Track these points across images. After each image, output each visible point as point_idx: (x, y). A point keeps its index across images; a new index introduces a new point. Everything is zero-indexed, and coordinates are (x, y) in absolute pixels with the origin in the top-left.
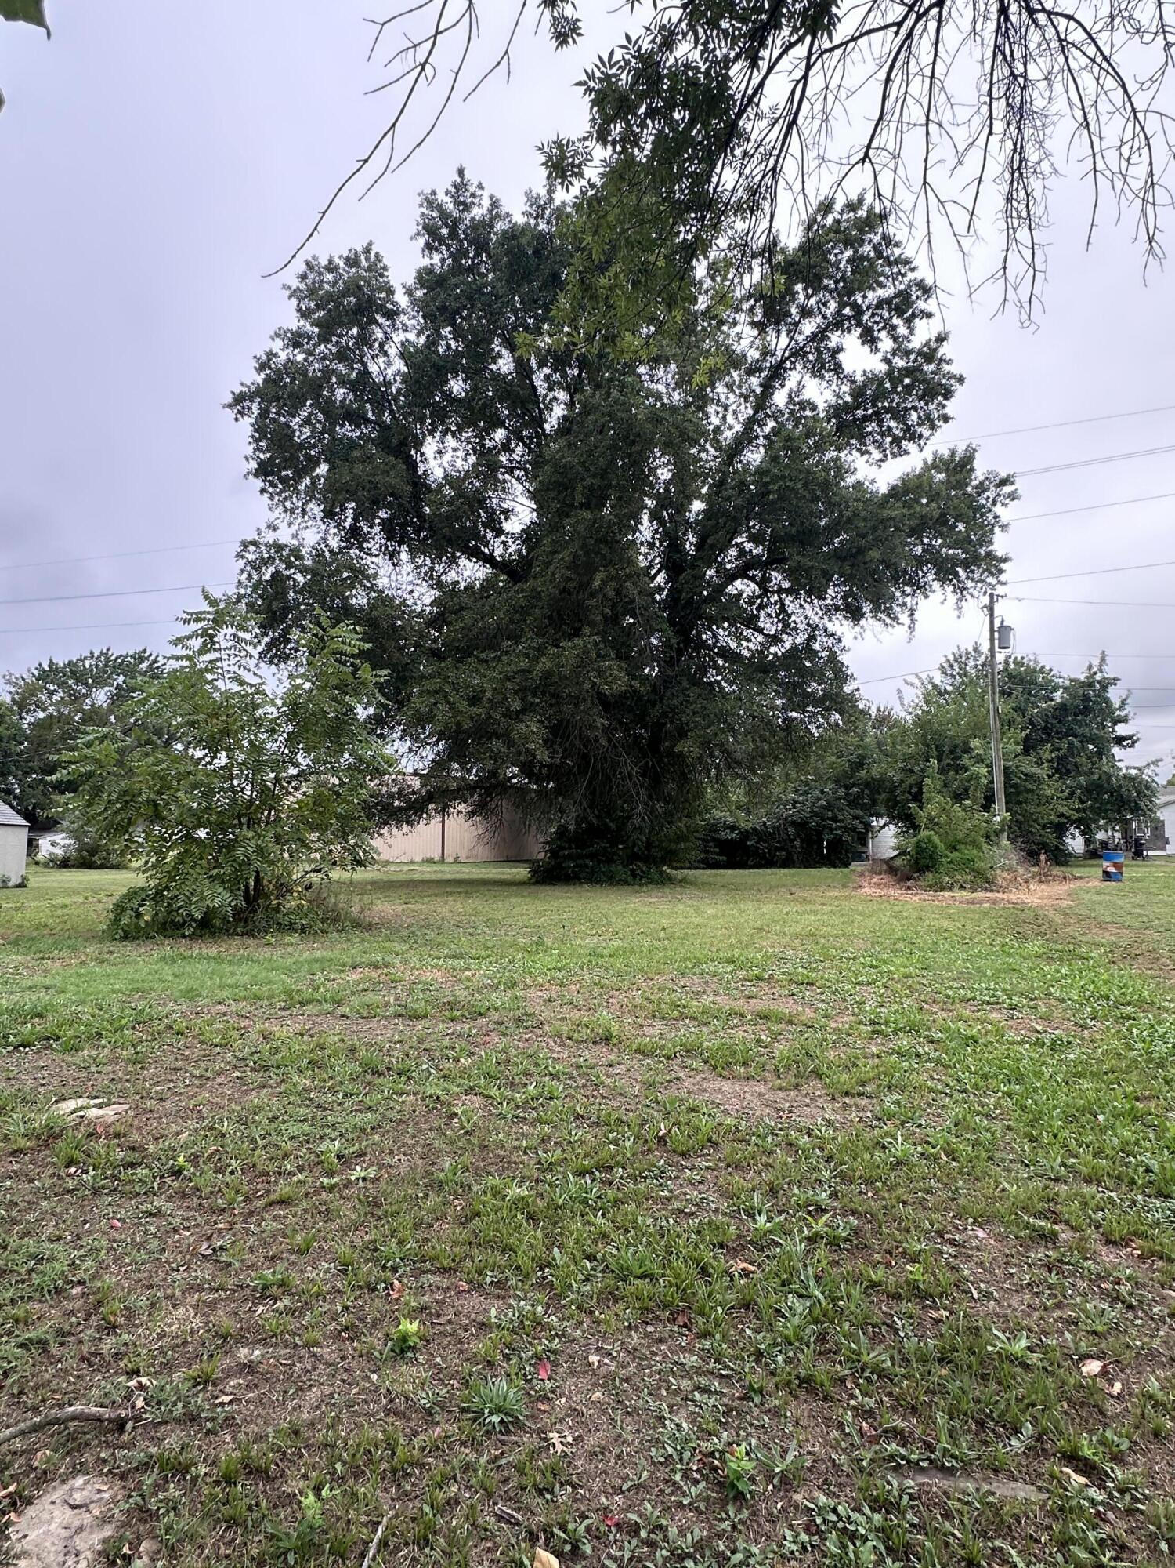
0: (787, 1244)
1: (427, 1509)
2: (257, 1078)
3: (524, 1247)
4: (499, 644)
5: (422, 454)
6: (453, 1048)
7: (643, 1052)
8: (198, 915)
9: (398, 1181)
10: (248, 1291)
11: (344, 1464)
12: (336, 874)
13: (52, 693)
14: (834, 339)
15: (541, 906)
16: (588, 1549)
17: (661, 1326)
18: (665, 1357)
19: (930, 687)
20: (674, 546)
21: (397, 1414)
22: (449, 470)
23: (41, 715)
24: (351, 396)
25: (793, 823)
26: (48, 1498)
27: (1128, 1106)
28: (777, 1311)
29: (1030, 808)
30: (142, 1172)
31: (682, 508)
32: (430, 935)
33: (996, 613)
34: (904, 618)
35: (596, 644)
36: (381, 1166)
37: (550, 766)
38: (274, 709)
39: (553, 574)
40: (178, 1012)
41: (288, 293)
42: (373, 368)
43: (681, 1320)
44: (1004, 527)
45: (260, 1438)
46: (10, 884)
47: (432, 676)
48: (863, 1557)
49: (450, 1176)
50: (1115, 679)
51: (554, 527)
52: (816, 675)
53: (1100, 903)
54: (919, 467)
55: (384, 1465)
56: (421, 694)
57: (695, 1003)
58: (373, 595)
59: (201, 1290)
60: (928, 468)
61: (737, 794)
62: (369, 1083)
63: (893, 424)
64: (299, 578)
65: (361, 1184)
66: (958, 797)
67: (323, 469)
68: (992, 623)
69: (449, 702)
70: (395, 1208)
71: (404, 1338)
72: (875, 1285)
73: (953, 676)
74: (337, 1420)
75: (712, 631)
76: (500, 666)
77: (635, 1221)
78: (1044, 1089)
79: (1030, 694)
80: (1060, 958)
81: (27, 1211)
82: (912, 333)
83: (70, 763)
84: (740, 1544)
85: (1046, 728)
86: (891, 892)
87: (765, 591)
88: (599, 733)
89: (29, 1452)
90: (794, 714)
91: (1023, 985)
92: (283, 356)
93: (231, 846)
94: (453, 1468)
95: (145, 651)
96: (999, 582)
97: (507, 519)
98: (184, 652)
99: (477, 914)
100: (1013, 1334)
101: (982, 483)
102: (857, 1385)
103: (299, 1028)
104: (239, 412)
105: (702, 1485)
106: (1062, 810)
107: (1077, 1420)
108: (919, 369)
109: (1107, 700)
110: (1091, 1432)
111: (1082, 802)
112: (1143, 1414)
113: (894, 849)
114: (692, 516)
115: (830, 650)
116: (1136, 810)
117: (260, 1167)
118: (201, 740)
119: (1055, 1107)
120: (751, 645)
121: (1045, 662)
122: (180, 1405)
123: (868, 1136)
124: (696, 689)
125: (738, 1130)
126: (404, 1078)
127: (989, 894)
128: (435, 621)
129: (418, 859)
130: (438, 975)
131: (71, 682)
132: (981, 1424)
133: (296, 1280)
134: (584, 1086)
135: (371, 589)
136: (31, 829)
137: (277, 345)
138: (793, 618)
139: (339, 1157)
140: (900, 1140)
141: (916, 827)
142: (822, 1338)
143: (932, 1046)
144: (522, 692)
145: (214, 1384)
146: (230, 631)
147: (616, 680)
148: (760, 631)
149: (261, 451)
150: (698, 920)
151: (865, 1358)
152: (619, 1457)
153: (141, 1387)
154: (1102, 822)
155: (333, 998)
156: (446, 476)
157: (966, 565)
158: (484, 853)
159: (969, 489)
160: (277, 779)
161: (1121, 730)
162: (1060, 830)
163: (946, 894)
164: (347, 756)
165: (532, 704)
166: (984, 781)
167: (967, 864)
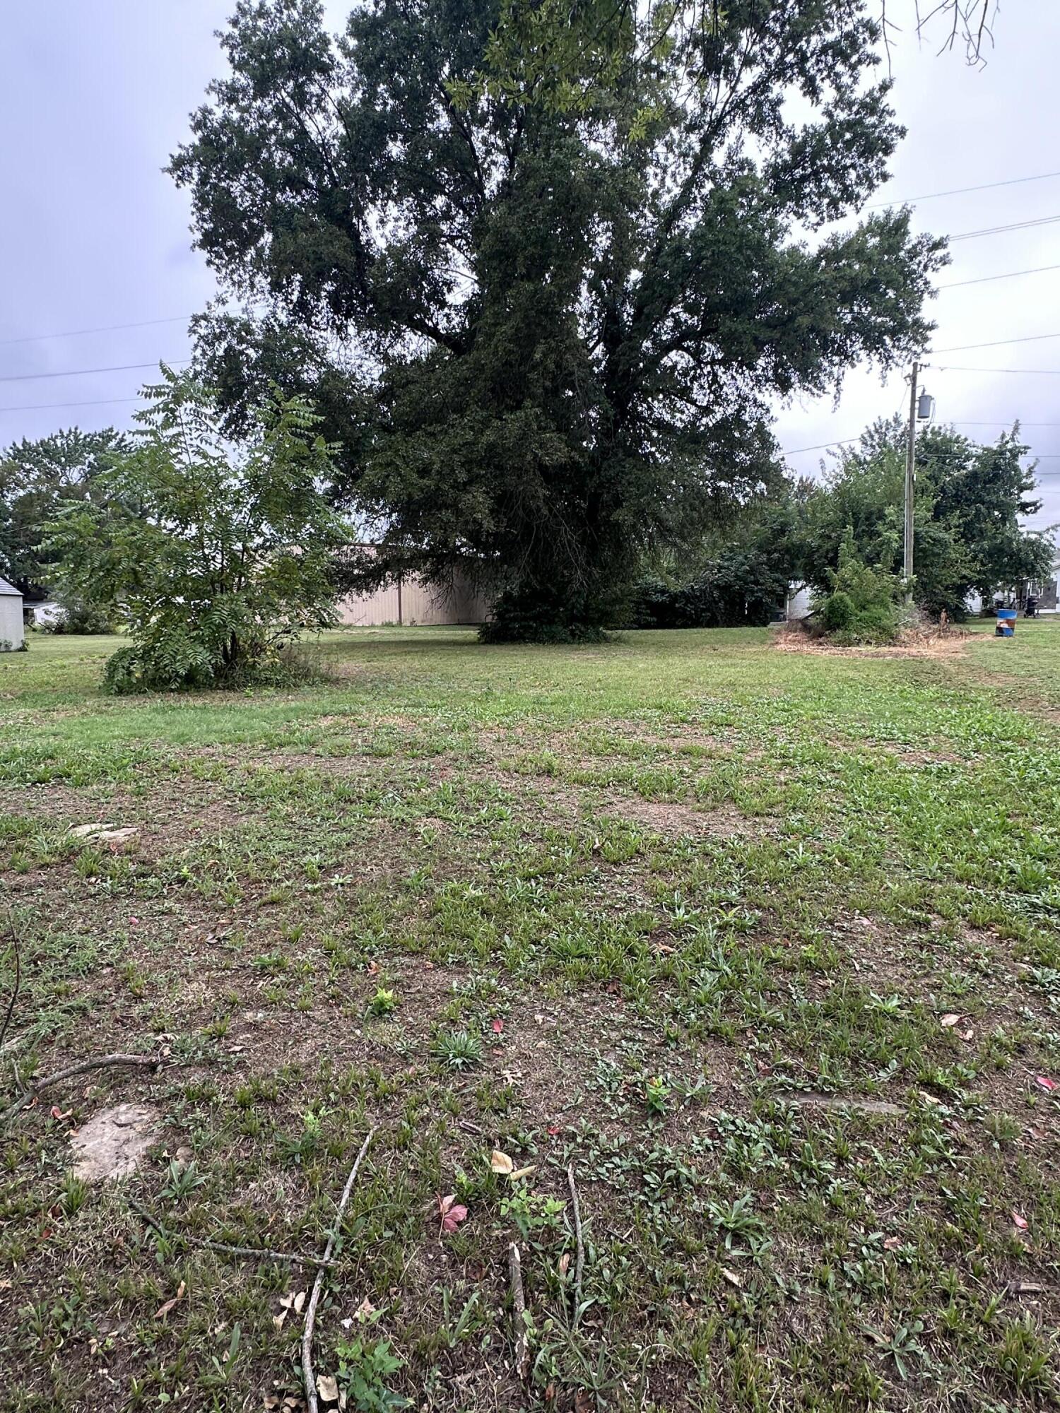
0: (701, 931)
1: (405, 1124)
2: (245, 806)
3: (479, 935)
4: (445, 418)
5: (364, 223)
6: (415, 781)
7: (580, 782)
8: (182, 672)
9: (372, 886)
10: (249, 970)
11: (336, 1093)
12: (305, 636)
13: (28, 471)
14: (776, 88)
15: (489, 662)
16: (535, 1150)
17: (594, 993)
18: (598, 1016)
19: (850, 457)
20: (613, 317)
21: (378, 1058)
22: (391, 239)
23: (21, 493)
24: (290, 159)
25: (718, 586)
26: (99, 1120)
27: (999, 822)
28: (691, 981)
29: (935, 571)
30: (152, 880)
31: (620, 277)
32: (391, 687)
33: (918, 383)
34: (830, 387)
35: (537, 416)
36: (356, 875)
37: (496, 535)
38: (236, 482)
39: (496, 347)
40: (173, 754)
41: (220, 40)
42: (310, 126)
43: (611, 988)
44: (933, 294)
45: (267, 1076)
46: (12, 648)
47: (383, 450)
48: (755, 1154)
49: (415, 881)
50: (1026, 448)
51: (496, 299)
52: (744, 445)
53: (991, 655)
54: (854, 229)
55: (369, 1094)
56: (373, 467)
57: (626, 741)
58: (324, 369)
59: (210, 969)
60: (864, 232)
61: (668, 560)
62: (343, 809)
63: (831, 184)
64: (251, 352)
65: (340, 888)
66: (870, 561)
67: (267, 238)
68: (913, 392)
69: (400, 475)
70: (370, 906)
71: (382, 1004)
72: (773, 961)
73: (873, 447)
74: (330, 1062)
75: (648, 404)
76: (447, 439)
77: (573, 914)
78: (928, 809)
79: (944, 463)
80: (951, 702)
81: (59, 911)
82: (855, 81)
83: (52, 533)
84: (657, 1146)
85: (956, 495)
86: (805, 647)
87: (699, 362)
88: (541, 503)
89: (81, 1088)
90: (722, 484)
91: (917, 724)
92: (218, 113)
93: (206, 611)
94: (425, 1096)
95: (111, 430)
96: (924, 350)
97: (450, 290)
98: (148, 427)
99: (433, 669)
100: (887, 996)
101: (914, 247)
102: (756, 1034)
103: (279, 765)
104: (180, 178)
105: (627, 1106)
106: (964, 572)
107: (935, 1057)
108: (860, 122)
109: (1016, 469)
110: (945, 1067)
111: (983, 565)
112: (989, 1054)
113: (809, 609)
114: (629, 286)
115: (759, 420)
116: (1032, 571)
117: (253, 876)
118: (171, 512)
119: (937, 823)
120: (684, 417)
121: (962, 432)
122: (200, 1053)
123: (773, 847)
124: (631, 460)
125: (662, 844)
126: (372, 805)
127: (892, 649)
128: (385, 396)
129: (378, 623)
130: (399, 721)
131: (45, 461)
132: (856, 1062)
133: (289, 961)
134: (530, 810)
135: (322, 364)
136: (25, 600)
137: (212, 100)
138: (725, 389)
139: (320, 868)
140: (801, 850)
141: (830, 589)
142: (728, 1000)
143: (834, 775)
144: (467, 464)
145: (227, 1038)
146: (190, 405)
147: (557, 452)
148: (693, 402)
149: (204, 220)
150: (630, 673)
151: (763, 1015)
152: (559, 1087)
153: (166, 1040)
154: (1000, 584)
155: (307, 740)
156: (389, 248)
157: (894, 333)
158: (438, 616)
159: (902, 254)
160: (245, 549)
161: (1026, 497)
162: (961, 590)
163: (854, 649)
164: (308, 526)
165: (478, 476)
166: (895, 545)
167: (874, 622)
